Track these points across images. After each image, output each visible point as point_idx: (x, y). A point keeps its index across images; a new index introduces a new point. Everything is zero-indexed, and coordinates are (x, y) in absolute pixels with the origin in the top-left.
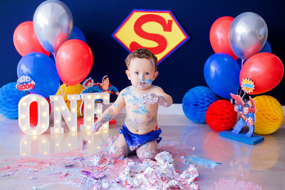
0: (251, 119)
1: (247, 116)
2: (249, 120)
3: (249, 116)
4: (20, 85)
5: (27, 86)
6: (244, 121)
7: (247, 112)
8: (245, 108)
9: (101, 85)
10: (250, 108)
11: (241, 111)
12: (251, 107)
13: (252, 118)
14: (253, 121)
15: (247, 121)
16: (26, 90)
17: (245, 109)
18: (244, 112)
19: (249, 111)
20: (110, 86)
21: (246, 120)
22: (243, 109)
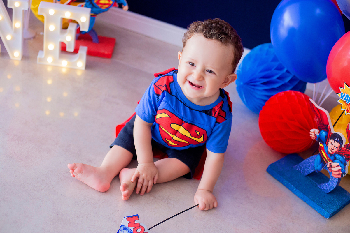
0: (338, 166)
1: (332, 158)
2: (334, 167)
3: (335, 158)
6: (323, 162)
7: (335, 150)
8: (332, 141)
10: (343, 146)
11: (322, 143)
12: (345, 146)
13: (341, 166)
14: (341, 172)
15: (328, 166)
17: (332, 144)
18: (327, 147)
19: (339, 150)
21: (328, 163)
22: (328, 141)
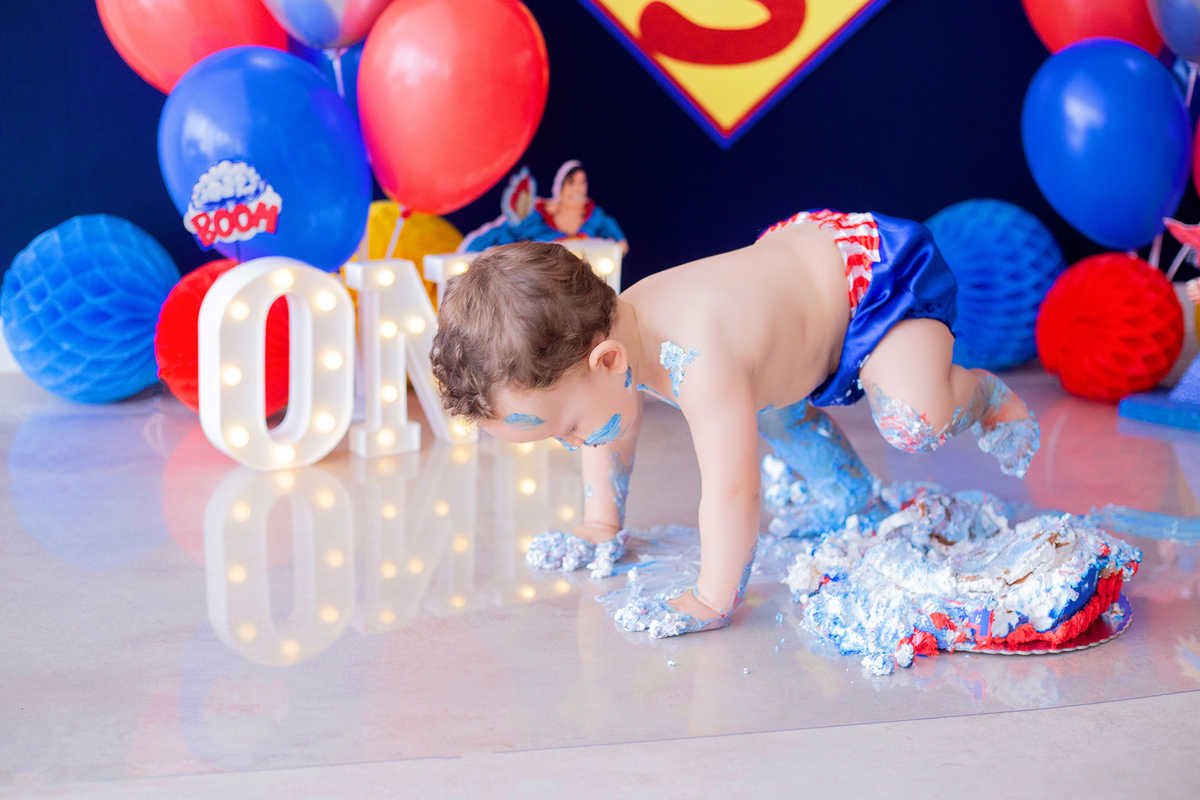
4: (205, 214)
5: (243, 219)
9: (551, 206)
16: (236, 236)
20: (588, 212)
